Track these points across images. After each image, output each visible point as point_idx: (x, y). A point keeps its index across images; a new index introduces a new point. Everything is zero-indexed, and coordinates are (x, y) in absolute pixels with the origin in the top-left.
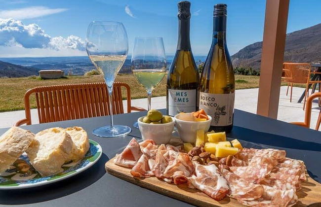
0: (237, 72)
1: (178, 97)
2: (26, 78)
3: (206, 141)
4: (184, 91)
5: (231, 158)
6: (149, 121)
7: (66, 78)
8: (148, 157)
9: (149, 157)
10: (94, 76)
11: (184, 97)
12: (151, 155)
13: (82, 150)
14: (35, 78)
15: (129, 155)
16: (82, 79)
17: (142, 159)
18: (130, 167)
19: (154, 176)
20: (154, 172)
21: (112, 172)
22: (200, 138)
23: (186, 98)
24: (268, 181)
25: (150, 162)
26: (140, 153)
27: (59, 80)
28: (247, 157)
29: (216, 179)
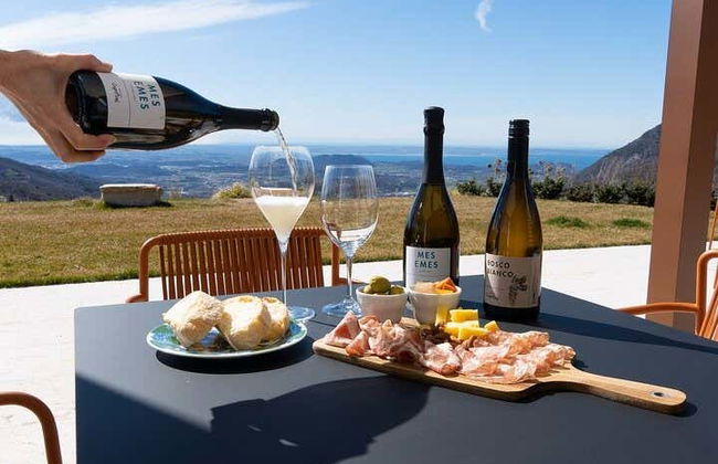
0: (626, 198)
1: (420, 259)
2: (67, 203)
3: (448, 320)
4: (430, 250)
5: (475, 338)
6: (372, 292)
7: (168, 205)
8: (368, 334)
9: (370, 335)
10: (240, 200)
11: (430, 260)
12: (373, 333)
13: (283, 326)
14: (89, 204)
15: (344, 332)
16: (207, 209)
17: (360, 336)
18: (344, 346)
19: (375, 355)
20: (374, 350)
21: (321, 352)
22: (442, 315)
23: (433, 260)
24: (509, 361)
25: (371, 341)
26: (358, 330)
27: (149, 210)
28: (498, 340)
29: (448, 356)
